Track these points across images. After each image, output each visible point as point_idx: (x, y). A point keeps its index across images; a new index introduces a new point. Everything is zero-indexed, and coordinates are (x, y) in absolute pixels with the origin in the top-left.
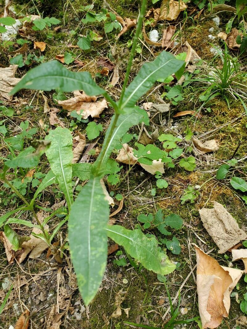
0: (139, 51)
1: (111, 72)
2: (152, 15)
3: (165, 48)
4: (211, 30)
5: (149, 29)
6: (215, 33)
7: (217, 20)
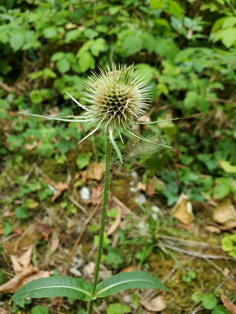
0: (74, 211)
1: (50, 236)
2: (80, 177)
3: (96, 205)
4: (132, 183)
5: (79, 188)
6: (135, 186)
7: (134, 174)
